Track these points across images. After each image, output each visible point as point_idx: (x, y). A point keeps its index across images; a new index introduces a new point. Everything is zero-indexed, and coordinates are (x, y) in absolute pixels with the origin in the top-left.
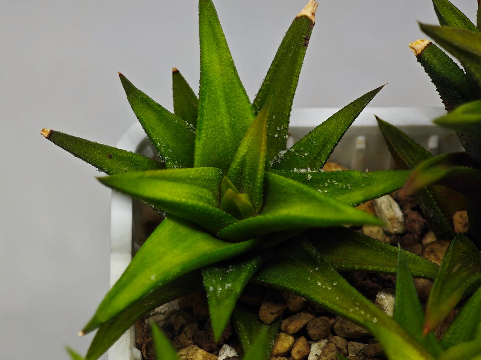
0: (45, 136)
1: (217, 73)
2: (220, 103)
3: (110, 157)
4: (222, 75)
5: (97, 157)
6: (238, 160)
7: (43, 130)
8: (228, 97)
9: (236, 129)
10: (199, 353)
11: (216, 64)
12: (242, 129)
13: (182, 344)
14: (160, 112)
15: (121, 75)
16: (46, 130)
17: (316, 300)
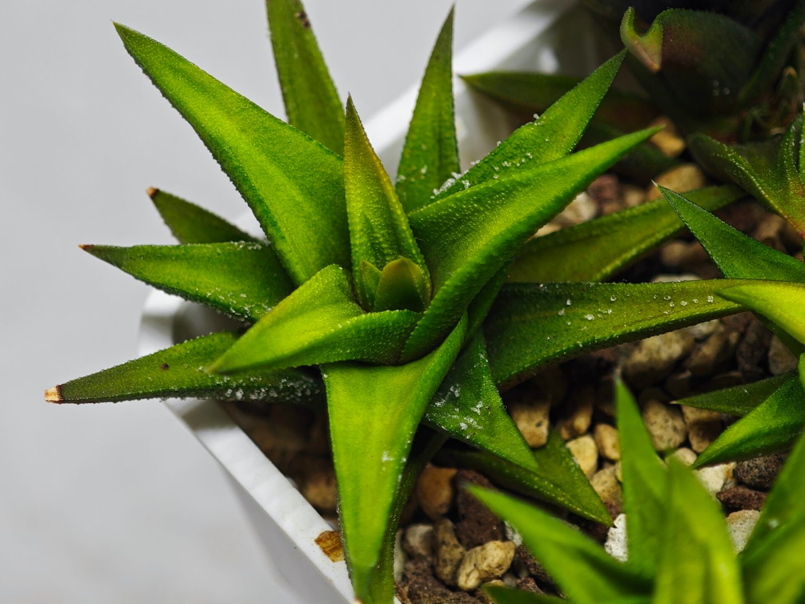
0: (55, 402)
1: (234, 132)
2: (270, 172)
3: (166, 367)
4: (243, 131)
5: (150, 378)
6: (358, 228)
7: (47, 394)
8: (275, 155)
9: (316, 193)
10: (491, 549)
11: (223, 121)
12: (326, 186)
13: (451, 560)
14: (184, 254)
15: (86, 248)
16: (49, 391)
17: (608, 338)
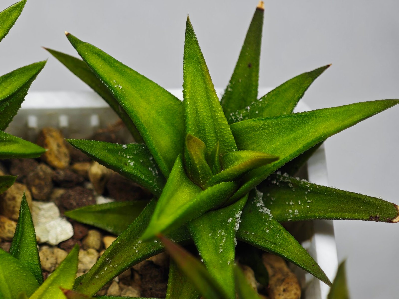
3: (250, 66)
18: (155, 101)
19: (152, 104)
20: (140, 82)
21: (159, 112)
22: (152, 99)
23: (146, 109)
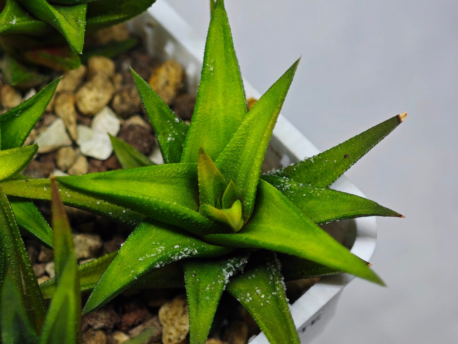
18: (231, 108)
19: (227, 107)
20: (233, 81)
21: (226, 119)
22: (230, 103)
23: (218, 106)
